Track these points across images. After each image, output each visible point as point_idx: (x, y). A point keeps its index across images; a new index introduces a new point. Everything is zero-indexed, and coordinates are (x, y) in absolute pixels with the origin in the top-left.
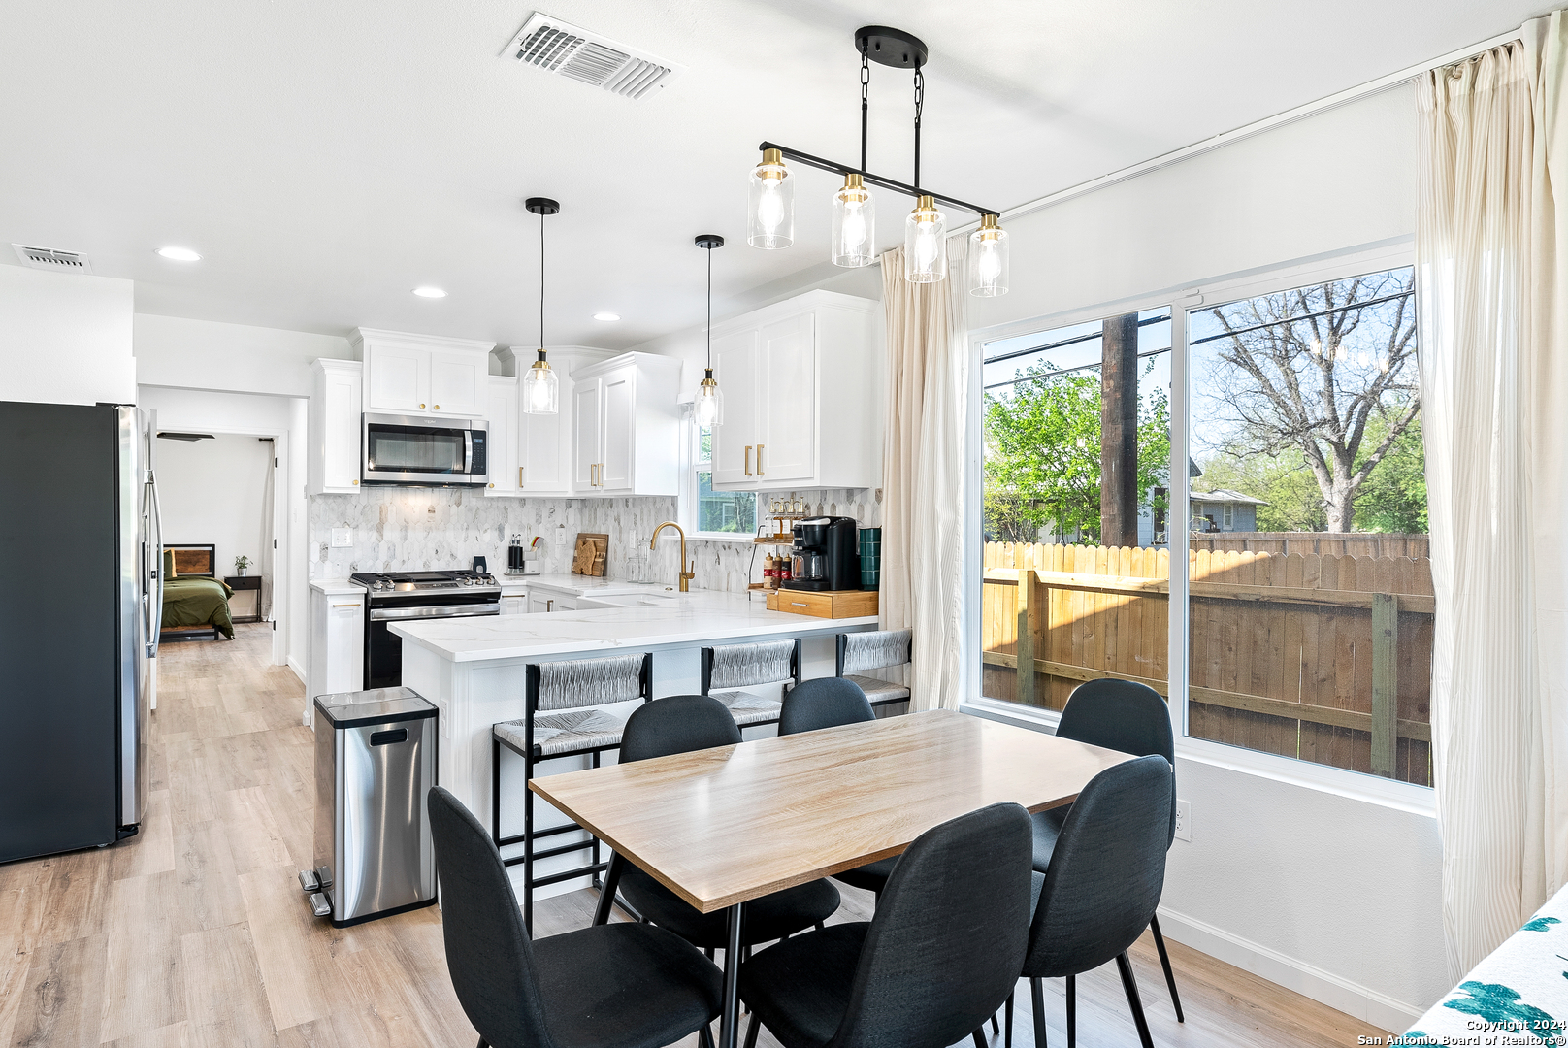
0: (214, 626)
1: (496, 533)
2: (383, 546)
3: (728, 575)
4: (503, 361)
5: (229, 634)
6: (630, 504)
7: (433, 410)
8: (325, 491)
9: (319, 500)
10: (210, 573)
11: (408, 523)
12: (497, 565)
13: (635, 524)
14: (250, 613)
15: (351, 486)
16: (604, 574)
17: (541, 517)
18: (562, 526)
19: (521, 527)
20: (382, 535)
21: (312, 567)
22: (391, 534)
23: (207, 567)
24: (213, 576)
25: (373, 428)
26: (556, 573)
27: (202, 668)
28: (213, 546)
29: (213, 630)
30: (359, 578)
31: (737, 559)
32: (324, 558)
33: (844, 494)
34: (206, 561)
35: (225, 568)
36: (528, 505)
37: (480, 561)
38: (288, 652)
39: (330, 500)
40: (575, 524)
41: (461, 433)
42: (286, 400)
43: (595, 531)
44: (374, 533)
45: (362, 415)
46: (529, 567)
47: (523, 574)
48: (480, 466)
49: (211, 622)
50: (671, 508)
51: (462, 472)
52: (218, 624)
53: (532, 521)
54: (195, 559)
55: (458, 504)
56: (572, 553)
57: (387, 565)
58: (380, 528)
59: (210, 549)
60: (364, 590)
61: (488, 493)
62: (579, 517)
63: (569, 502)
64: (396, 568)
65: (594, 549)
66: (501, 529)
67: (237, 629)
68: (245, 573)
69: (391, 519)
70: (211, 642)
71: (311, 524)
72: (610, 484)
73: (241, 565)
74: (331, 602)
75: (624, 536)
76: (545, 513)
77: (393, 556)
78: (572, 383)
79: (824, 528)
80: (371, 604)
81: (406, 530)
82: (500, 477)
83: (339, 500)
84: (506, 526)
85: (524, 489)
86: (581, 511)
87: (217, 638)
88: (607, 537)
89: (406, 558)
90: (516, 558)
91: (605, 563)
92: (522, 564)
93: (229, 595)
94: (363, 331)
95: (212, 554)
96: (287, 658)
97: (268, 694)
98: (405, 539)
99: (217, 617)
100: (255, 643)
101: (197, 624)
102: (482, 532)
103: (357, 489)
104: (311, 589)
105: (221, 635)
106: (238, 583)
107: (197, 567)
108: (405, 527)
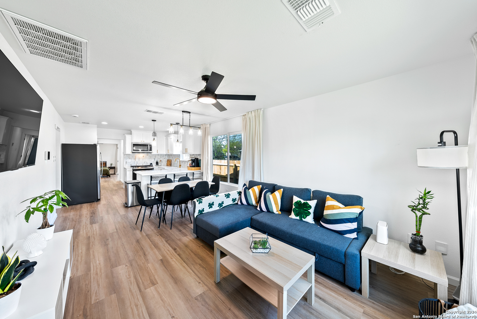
2: (136, 162)
4: (155, 134)
5: (110, 176)
6: (174, 155)
7: (143, 142)
9: (125, 155)
12: (154, 165)
13: (175, 158)
14: (113, 173)
18: (165, 159)
19: (158, 159)
21: (124, 165)
22: (137, 160)
23: (105, 165)
24: (106, 167)
25: (134, 144)
26: (164, 165)
27: (106, 181)
30: (132, 166)
32: (126, 164)
35: (108, 165)
36: (159, 155)
37: (151, 164)
38: (120, 179)
39: (127, 155)
40: (167, 158)
41: (148, 145)
42: (120, 140)
43: (170, 159)
45: (132, 142)
46: (159, 165)
47: (158, 166)
48: (151, 150)
50: (179, 156)
51: (148, 151)
53: (160, 158)
55: (148, 155)
56: (166, 162)
57: (136, 164)
58: (135, 159)
60: (133, 168)
61: (152, 153)
63: (166, 155)
64: (138, 165)
65: (169, 162)
66: (155, 159)
67: (111, 176)
68: (112, 166)
69: (137, 158)
71: (124, 159)
72: (170, 153)
74: (127, 170)
75: (173, 160)
76: (162, 157)
78: (165, 137)
79: (194, 159)
80: (133, 170)
82: (154, 151)
83: (129, 155)
85: (158, 153)
86: (168, 156)
87: (107, 177)
90: (157, 163)
91: (171, 164)
92: (158, 164)
93: (109, 170)
94: (132, 130)
95: (106, 163)
97: (117, 185)
99: (107, 174)
100: (114, 178)
101: (104, 175)
102: (152, 159)
103: (131, 153)
104: (124, 168)
106: (111, 168)
108: (139, 159)
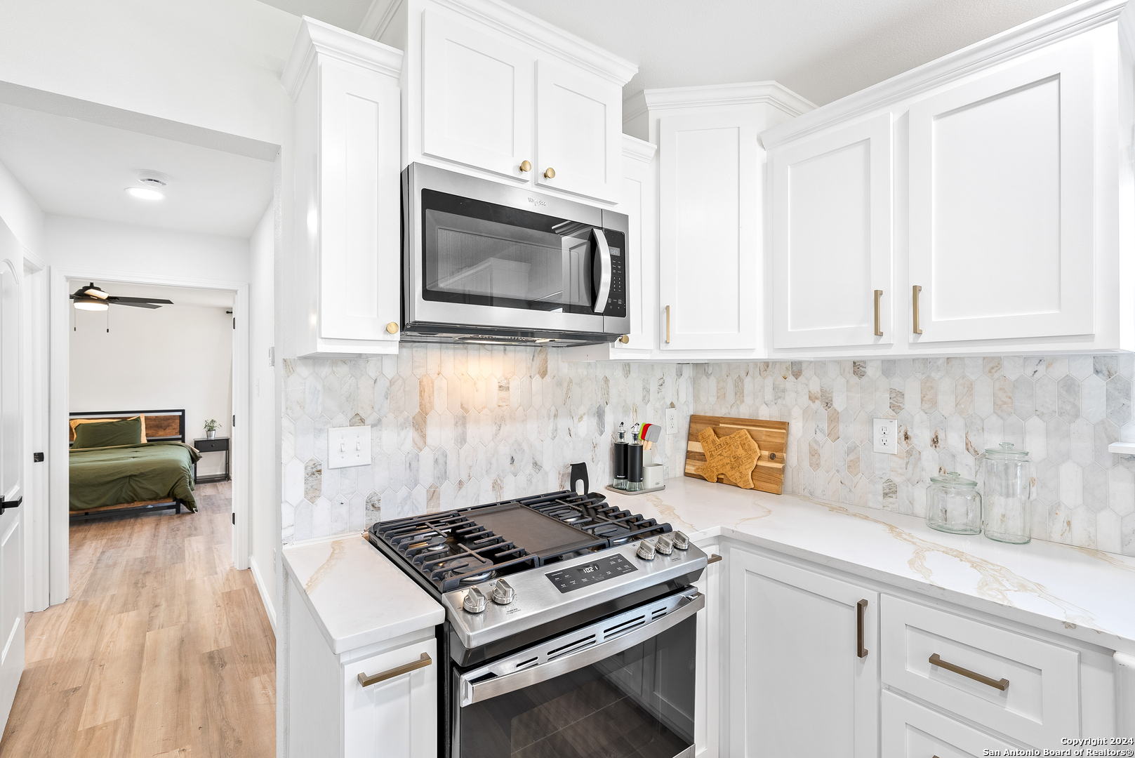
0: (175, 499)
1: (594, 421)
2: (427, 456)
5: (191, 505)
6: (871, 370)
7: (542, 181)
8: (322, 348)
9: (303, 371)
10: (180, 436)
11: (466, 411)
12: (600, 479)
13: (896, 407)
14: (219, 472)
15: (381, 336)
17: (648, 392)
18: (672, 406)
19: (626, 411)
20: (424, 437)
21: (287, 515)
22: (440, 434)
23: (178, 430)
24: (183, 440)
25: (432, 200)
28: (183, 411)
29: (175, 503)
32: (313, 493)
34: (177, 424)
35: (195, 432)
36: (634, 374)
37: (579, 472)
38: (250, 553)
39: (325, 371)
40: (687, 401)
44: (410, 434)
45: (405, 178)
46: (651, 476)
47: (643, 490)
49: (171, 495)
51: (590, 310)
52: (178, 498)
53: (638, 400)
54: (166, 423)
55: (543, 374)
56: (683, 445)
57: (433, 494)
58: (419, 423)
59: (180, 413)
60: (433, 613)
61: (616, 352)
62: (691, 389)
63: (679, 368)
66: (600, 414)
67: (200, 494)
68: (215, 435)
69: (440, 404)
70: (171, 517)
71: (285, 423)
73: (210, 429)
75: (851, 429)
76: (653, 386)
77: (443, 476)
78: (761, 155)
81: (464, 424)
83: (343, 370)
84: (607, 409)
85: (670, 347)
86: (694, 381)
87: (178, 512)
88: (784, 425)
89: (464, 477)
90: (625, 462)
91: (776, 469)
92: (642, 473)
93: (195, 459)
95: (182, 418)
96: (249, 561)
98: (462, 440)
99: (178, 491)
101: (156, 498)
102: (576, 420)
103: (391, 345)
105: (184, 508)
106: (206, 446)
107: (167, 431)
108: (462, 421)
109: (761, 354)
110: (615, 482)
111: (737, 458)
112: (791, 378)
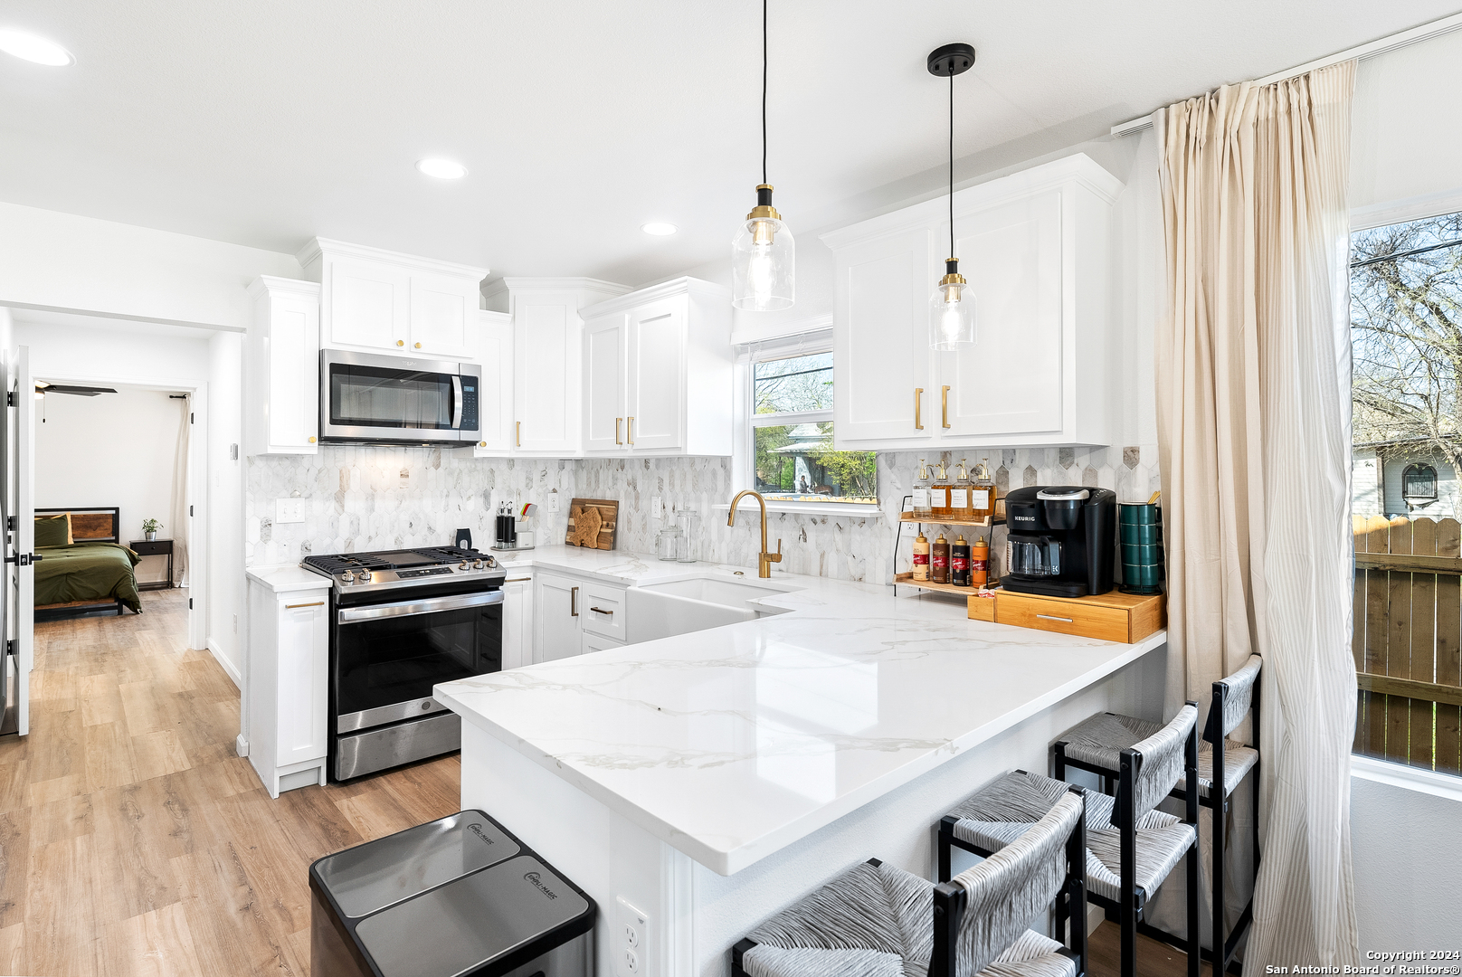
0: (117, 599)
1: (481, 500)
2: (345, 519)
3: (822, 555)
4: (494, 294)
5: (135, 606)
6: (652, 465)
7: (414, 349)
8: (270, 451)
9: (260, 463)
10: (114, 538)
11: (375, 491)
12: (484, 540)
13: (660, 489)
14: (160, 578)
15: (306, 444)
16: (614, 548)
17: (532, 480)
18: (555, 491)
19: (510, 493)
20: (343, 506)
21: (249, 550)
22: (354, 505)
23: (110, 531)
24: (117, 541)
25: (336, 368)
26: (548, 545)
27: (99, 657)
28: (117, 509)
29: (117, 604)
30: (317, 564)
31: (838, 536)
32: (266, 538)
33: (1054, 455)
34: (109, 525)
35: (131, 531)
36: (517, 467)
37: (464, 534)
38: (208, 634)
39: (274, 463)
40: (570, 488)
41: (447, 379)
43: (598, 495)
44: (333, 505)
45: (321, 354)
46: (522, 540)
47: (514, 548)
48: (471, 421)
49: (113, 594)
50: (721, 472)
51: (450, 427)
52: (121, 597)
53: (522, 486)
54: (96, 523)
55: (437, 466)
56: (565, 521)
57: (349, 543)
58: (340, 497)
59: (114, 512)
60: (329, 583)
61: (478, 452)
62: (573, 479)
63: (562, 463)
64: (360, 547)
65: (600, 518)
66: (486, 496)
67: (144, 598)
68: (155, 537)
69: (354, 485)
70: (113, 617)
71: (248, 494)
72: (646, 440)
73: (150, 529)
74: (283, 601)
75: (643, 503)
76: (536, 476)
77: (358, 532)
78: (580, 323)
80: (337, 602)
81: (373, 499)
82: (494, 433)
83: (287, 463)
84: (493, 492)
85: (521, 449)
86: (576, 473)
87: (120, 613)
88: (616, 503)
89: (373, 534)
90: (505, 530)
91: (614, 534)
92: (514, 536)
93: (134, 561)
94: (323, 243)
95: (116, 518)
96: (207, 642)
97: (184, 696)
98: (372, 510)
99: (121, 588)
100: (167, 618)
101: (96, 597)
102: (465, 499)
103: (314, 448)
104: (249, 578)
105: (126, 609)
106: (146, 548)
107: (98, 531)
108: (371, 496)
109: (579, 454)
110: (497, 544)
111: (590, 527)
112: (620, 470)
